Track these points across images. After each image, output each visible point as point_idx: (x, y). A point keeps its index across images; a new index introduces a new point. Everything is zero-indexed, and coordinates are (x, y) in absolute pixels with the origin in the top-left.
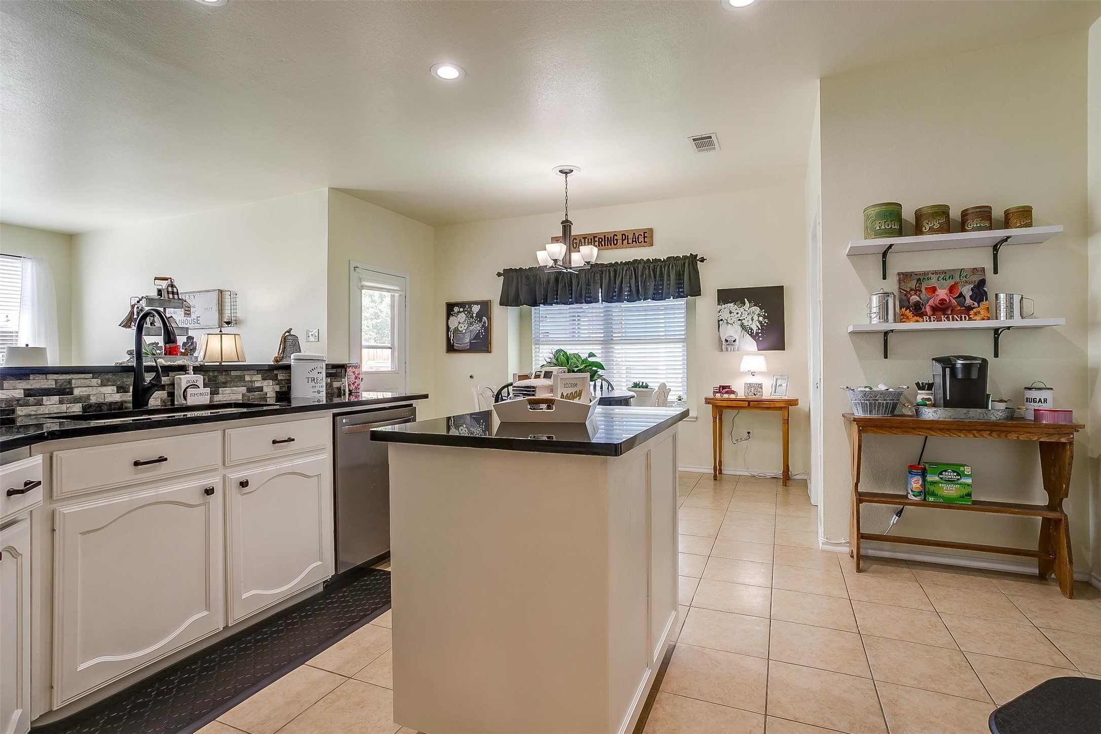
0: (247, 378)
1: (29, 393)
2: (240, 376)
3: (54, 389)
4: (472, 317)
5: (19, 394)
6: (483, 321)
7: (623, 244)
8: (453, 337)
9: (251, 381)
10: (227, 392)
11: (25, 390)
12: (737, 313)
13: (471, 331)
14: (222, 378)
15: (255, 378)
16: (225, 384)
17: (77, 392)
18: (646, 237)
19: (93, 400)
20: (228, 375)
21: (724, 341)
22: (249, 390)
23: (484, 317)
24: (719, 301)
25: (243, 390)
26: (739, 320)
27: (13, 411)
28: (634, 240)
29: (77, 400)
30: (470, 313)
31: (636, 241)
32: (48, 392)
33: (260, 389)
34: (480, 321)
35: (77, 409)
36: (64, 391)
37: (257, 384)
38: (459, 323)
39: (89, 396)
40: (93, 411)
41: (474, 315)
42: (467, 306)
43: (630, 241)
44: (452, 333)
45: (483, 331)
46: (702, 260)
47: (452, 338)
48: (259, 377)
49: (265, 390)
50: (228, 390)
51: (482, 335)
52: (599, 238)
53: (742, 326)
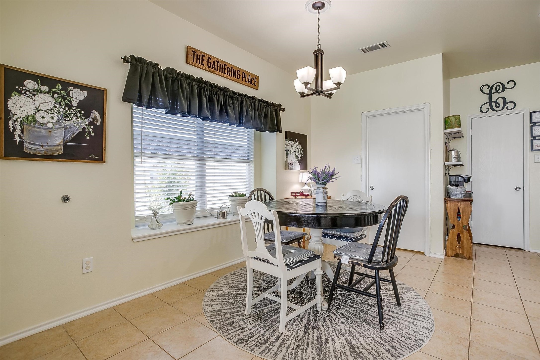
4: (71, 107)
6: (92, 115)
7: (243, 80)
8: (22, 131)
12: (294, 147)
13: (66, 128)
18: (256, 82)
21: (289, 163)
23: (94, 111)
24: (286, 138)
26: (295, 151)
28: (249, 80)
30: (64, 98)
31: (250, 82)
34: (87, 115)
38: (39, 110)
41: (75, 104)
42: (59, 86)
43: (247, 81)
44: (18, 124)
45: (91, 130)
46: (283, 110)
47: (18, 132)
51: (90, 136)
52: (228, 68)
53: (295, 155)
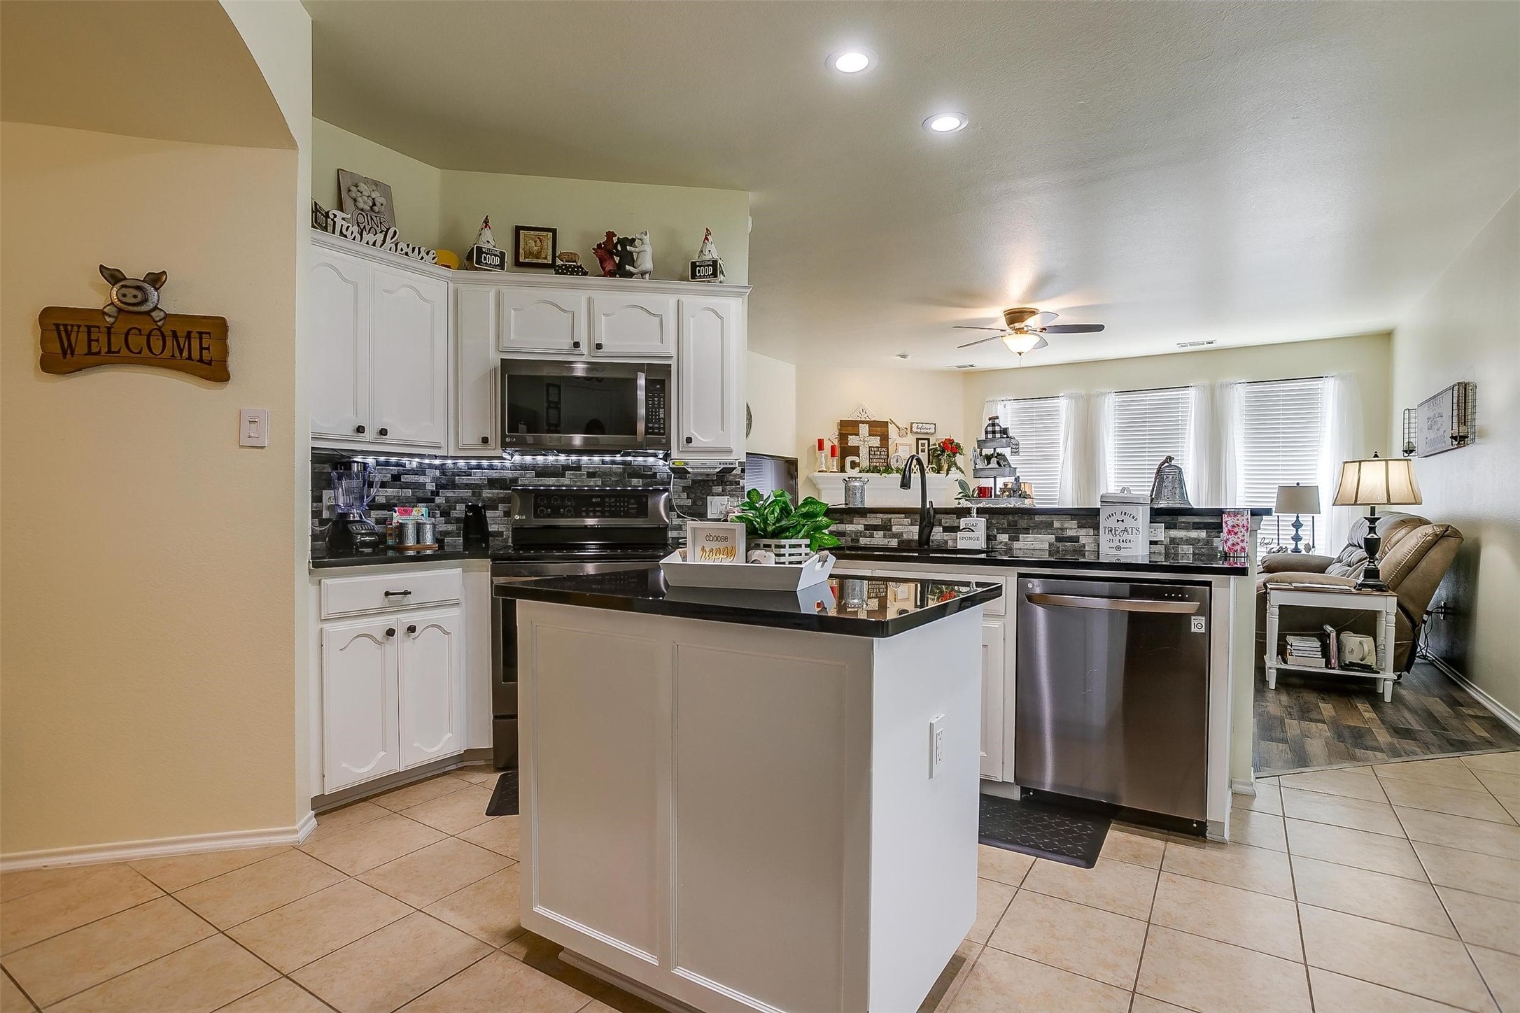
0: (1057, 525)
1: (867, 527)
2: (1046, 522)
3: (880, 525)
5: (861, 528)
9: (1062, 529)
10: (1029, 539)
11: (865, 525)
14: (1023, 523)
15: (1067, 525)
16: (1026, 531)
17: (894, 529)
19: (905, 536)
20: (1031, 519)
22: (1059, 539)
25: (1052, 538)
27: (858, 540)
29: (894, 536)
32: (876, 528)
33: (1075, 539)
35: (894, 543)
36: (886, 527)
37: (1070, 533)
39: (902, 533)
40: (905, 545)
48: (1074, 524)
49: (1083, 540)
50: (1030, 537)
